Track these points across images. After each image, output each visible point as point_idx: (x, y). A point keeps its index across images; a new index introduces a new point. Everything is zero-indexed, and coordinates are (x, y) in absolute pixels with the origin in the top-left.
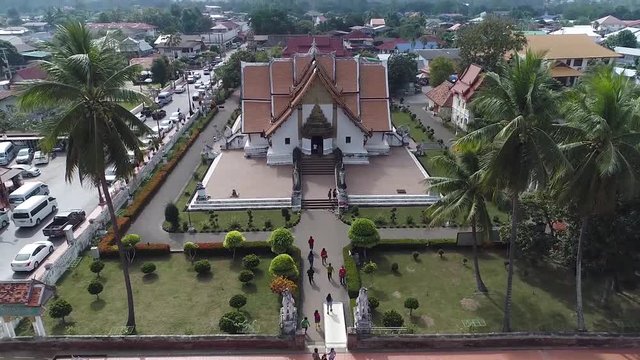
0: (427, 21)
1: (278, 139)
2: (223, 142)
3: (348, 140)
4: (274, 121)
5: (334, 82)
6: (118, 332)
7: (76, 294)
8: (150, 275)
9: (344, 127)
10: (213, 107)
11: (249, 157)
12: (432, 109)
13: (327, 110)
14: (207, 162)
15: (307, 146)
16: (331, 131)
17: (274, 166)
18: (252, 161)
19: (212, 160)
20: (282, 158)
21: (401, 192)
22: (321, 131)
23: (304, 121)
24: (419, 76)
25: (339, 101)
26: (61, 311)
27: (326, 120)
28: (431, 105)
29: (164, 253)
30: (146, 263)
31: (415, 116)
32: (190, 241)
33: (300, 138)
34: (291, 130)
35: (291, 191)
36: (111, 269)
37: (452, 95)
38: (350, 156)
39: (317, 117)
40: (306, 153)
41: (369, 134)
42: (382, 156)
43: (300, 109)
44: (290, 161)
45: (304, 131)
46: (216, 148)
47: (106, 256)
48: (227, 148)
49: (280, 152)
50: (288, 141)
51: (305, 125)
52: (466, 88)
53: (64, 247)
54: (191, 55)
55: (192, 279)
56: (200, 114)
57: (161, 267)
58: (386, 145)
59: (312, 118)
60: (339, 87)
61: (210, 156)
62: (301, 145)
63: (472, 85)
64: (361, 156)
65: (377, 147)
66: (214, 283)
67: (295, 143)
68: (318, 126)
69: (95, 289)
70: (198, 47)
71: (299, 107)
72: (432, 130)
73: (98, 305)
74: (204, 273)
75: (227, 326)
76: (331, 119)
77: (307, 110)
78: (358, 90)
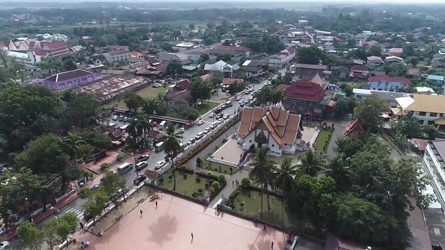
1: (247, 140)
2: (233, 135)
3: (273, 146)
4: (249, 132)
5: (276, 120)
6: (171, 189)
7: (166, 178)
8: (185, 177)
11: (238, 143)
13: (266, 133)
14: (225, 141)
15: (256, 145)
16: (266, 141)
17: (243, 149)
18: (238, 146)
19: (227, 141)
20: (247, 147)
22: (262, 141)
23: (257, 135)
26: (161, 181)
27: (265, 137)
29: (191, 172)
30: (185, 174)
32: (201, 171)
33: (255, 141)
34: (252, 137)
35: (239, 161)
36: (177, 173)
38: (273, 152)
39: (262, 135)
41: (281, 146)
42: (289, 154)
43: (256, 131)
44: (249, 148)
46: (230, 137)
47: (177, 169)
48: (234, 137)
49: (247, 145)
50: (250, 141)
51: (257, 137)
53: (168, 164)
55: (194, 181)
57: (189, 176)
58: (292, 150)
59: (260, 135)
61: (227, 139)
62: (254, 144)
64: (277, 153)
66: (199, 185)
67: (253, 142)
68: (261, 138)
69: (170, 177)
73: (170, 182)
74: (198, 181)
75: (193, 195)
76: (267, 137)
77: (259, 131)
78: (285, 125)
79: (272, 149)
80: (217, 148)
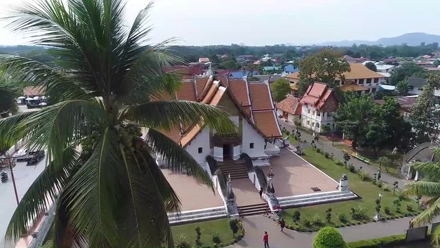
0: (237, 59)
3: (252, 146)
4: (184, 133)
9: (248, 135)
12: (281, 117)
18: (167, 171)
21: (316, 190)
25: (243, 114)
33: (212, 147)
35: (225, 200)
37: (300, 106)
40: (218, 160)
45: (215, 141)
50: (200, 150)
52: (316, 100)
58: (277, 148)
62: (213, 153)
63: (321, 97)
64: (263, 159)
65: (272, 150)
67: (207, 151)
78: (250, 104)
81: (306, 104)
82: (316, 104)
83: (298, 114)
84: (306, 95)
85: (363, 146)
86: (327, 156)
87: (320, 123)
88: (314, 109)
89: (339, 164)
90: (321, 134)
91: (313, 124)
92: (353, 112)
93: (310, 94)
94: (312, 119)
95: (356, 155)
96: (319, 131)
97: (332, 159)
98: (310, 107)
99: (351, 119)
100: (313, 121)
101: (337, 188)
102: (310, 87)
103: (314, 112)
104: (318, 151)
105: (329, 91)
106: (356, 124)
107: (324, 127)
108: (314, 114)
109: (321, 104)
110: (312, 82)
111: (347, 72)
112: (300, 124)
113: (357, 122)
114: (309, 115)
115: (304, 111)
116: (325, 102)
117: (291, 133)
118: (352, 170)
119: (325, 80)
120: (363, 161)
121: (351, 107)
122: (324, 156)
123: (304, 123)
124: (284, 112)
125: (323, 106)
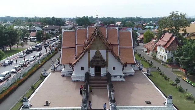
1: (78, 68)
3: (114, 68)
4: (77, 58)
5: (106, 39)
9: (112, 62)
10: (56, 50)
11: (63, 76)
12: (146, 52)
13: (103, 53)
14: (43, 77)
15: (92, 72)
16: (105, 64)
17: (75, 82)
18: (65, 78)
19: (46, 76)
20: (80, 77)
22: (100, 64)
23: (91, 58)
24: (138, 39)
25: (109, 48)
27: (103, 58)
28: (146, 50)
31: (140, 55)
33: (89, 67)
34: (84, 62)
35: (81, 104)
37: (156, 46)
38: (115, 77)
39: (98, 56)
40: (92, 75)
41: (125, 65)
42: (131, 76)
43: (89, 52)
44: (83, 79)
45: (91, 64)
46: (49, 71)
48: (55, 70)
49: (78, 75)
50: (82, 69)
51: (92, 61)
52: (165, 43)
54: (54, 32)
56: (50, 53)
58: (132, 70)
59: (95, 57)
60: (109, 41)
61: (46, 75)
63: (168, 42)
64: (121, 77)
67: (86, 69)
68: (98, 61)
70: (58, 29)
71: (88, 51)
72: (152, 62)
76: (105, 58)
77: (93, 53)
78: (118, 43)
79: (113, 73)
80: (33, 89)
81: (159, 45)
82: (165, 46)
83: (155, 50)
84: (160, 40)
85: (191, 74)
86: (166, 78)
87: (166, 57)
88: (164, 48)
89: (172, 84)
90: (167, 63)
91: (163, 57)
92: (187, 51)
93: (162, 39)
94: (162, 54)
95: (186, 79)
96: (166, 62)
97: (169, 80)
98: (161, 47)
99: (185, 56)
100: (163, 55)
101: (164, 104)
102: (163, 35)
103: (164, 50)
104: (161, 74)
105: (174, 38)
106: (187, 60)
107: (169, 60)
108: (163, 51)
109: (168, 45)
110: (165, 32)
111: (187, 27)
112: (155, 57)
113: (189, 58)
114: (161, 52)
115: (158, 49)
116: (171, 44)
117: (148, 61)
118: (181, 90)
119: (172, 31)
120: (190, 84)
121: (186, 48)
122: (164, 78)
123: (158, 56)
124: (148, 49)
125: (169, 47)
